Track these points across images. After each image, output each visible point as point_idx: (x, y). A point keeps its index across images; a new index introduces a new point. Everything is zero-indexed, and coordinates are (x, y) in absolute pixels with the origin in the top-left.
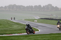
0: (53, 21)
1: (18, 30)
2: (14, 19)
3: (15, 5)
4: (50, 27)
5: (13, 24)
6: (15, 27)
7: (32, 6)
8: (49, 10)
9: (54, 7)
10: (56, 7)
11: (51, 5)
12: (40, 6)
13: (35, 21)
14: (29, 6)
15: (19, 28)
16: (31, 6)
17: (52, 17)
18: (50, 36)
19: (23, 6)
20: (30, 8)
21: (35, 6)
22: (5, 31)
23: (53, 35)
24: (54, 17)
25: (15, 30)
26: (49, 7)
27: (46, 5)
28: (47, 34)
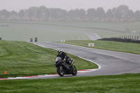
0: (130, 44)
1: (50, 66)
3: (43, 7)
5: (40, 51)
6: (44, 58)
7: (82, 11)
8: (122, 20)
10: (138, 12)
11: (127, 7)
12: (101, 10)
13: (89, 45)
17: (128, 36)
18: (125, 79)
21: (89, 10)
22: (21, 67)
24: (133, 35)
25: (44, 67)
26: (122, 13)
27: (114, 9)
28: (117, 74)
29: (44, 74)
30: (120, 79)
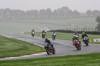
1: (13, 51)
3: (8, 9)
5: (6, 40)
6: (9, 46)
7: (36, 11)
8: (64, 17)
10: (75, 11)
11: (67, 8)
12: (49, 10)
14: (32, 11)
15: (16, 46)
17: (69, 28)
23: (71, 59)
25: (9, 51)
26: (64, 12)
27: (59, 9)
29: (9, 57)
30: (64, 59)
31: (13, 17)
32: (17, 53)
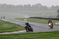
0: (42, 20)
1: (8, 29)
2: (4, 18)
3: (5, 4)
4: (39, 26)
5: (4, 23)
6: (6, 26)
8: (38, 9)
9: (43, 6)
10: (45, 6)
11: (40, 4)
13: (25, 20)
14: (19, 5)
15: (10, 26)
16: (20, 5)
17: (41, 16)
19: (13, 5)
20: (20, 7)
21: (24, 6)
23: (42, 34)
24: (43, 16)
25: (5, 29)
27: (35, 5)
28: (37, 32)
29: (5, 32)
31: (8, 9)
32: (10, 30)
